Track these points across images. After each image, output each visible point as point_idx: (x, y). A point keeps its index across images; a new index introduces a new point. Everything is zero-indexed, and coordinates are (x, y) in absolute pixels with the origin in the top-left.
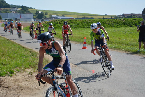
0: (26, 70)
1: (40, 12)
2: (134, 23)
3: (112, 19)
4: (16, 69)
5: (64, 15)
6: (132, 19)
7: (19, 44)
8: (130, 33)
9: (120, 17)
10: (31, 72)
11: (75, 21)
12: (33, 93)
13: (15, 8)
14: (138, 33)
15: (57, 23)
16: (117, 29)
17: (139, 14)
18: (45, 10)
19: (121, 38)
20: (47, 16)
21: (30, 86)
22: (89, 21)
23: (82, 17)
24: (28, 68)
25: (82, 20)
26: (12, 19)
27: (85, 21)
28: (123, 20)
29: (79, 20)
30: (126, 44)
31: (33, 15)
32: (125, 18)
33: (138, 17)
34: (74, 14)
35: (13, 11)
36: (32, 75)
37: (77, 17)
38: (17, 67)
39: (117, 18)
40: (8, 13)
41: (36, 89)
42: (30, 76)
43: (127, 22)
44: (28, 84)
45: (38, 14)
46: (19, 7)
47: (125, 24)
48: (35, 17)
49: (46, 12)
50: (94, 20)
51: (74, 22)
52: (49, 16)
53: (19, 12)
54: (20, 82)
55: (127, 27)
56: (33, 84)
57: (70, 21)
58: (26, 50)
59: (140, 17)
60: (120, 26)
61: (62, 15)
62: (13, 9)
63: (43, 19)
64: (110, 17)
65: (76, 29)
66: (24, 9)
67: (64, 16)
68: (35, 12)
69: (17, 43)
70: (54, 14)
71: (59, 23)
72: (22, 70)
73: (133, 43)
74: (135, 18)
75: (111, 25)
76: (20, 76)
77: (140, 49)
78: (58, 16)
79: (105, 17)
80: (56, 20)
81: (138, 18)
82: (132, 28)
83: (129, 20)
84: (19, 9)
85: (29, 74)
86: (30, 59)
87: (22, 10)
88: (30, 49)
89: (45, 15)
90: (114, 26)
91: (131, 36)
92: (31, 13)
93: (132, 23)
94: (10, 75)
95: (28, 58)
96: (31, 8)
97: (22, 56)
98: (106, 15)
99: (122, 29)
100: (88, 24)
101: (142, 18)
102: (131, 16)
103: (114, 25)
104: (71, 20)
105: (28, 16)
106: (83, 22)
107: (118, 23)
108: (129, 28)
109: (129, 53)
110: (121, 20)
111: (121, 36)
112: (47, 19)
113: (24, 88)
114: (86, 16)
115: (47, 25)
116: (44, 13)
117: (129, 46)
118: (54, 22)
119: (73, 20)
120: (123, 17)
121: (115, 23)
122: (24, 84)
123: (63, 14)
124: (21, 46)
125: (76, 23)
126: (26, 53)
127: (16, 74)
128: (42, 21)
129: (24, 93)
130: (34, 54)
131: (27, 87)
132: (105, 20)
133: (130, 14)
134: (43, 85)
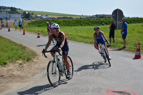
0: (17, 61)
1: (27, 13)
3: (87, 19)
4: (9, 60)
6: (104, 19)
9: (94, 17)
10: (21, 63)
12: (23, 80)
13: (5, 9)
14: (109, 31)
15: (42, 22)
16: (91, 27)
17: (109, 15)
18: (31, 11)
20: (33, 16)
21: (21, 75)
22: (69, 20)
23: (62, 17)
24: (19, 60)
25: (62, 19)
26: (3, 18)
27: (65, 20)
28: (97, 20)
29: (60, 19)
31: (21, 15)
32: (98, 18)
34: (56, 14)
35: (3, 11)
36: (22, 66)
37: (58, 17)
38: (9, 59)
39: (91, 18)
41: (26, 77)
42: (20, 66)
43: (100, 21)
44: (19, 73)
45: (25, 14)
46: (9, 8)
47: (98, 23)
48: (22, 16)
49: (32, 12)
50: (73, 20)
51: (56, 21)
52: (35, 16)
53: (9, 12)
54: (13, 72)
55: (100, 25)
56: (24, 73)
57: (53, 20)
58: (16, 45)
59: (110, 17)
60: (94, 24)
61: (46, 15)
62: (4, 10)
63: (30, 18)
64: (86, 17)
66: (13, 10)
67: (48, 16)
68: (23, 13)
69: (8, 39)
70: (39, 14)
71: (44, 21)
72: (14, 61)
74: (106, 18)
75: (87, 24)
78: (42, 16)
79: (82, 17)
80: (41, 19)
81: (108, 18)
82: (104, 26)
83: (101, 19)
84: (9, 10)
85: (20, 65)
86: (20, 52)
87: (11, 10)
88: (19, 44)
89: (31, 15)
92: (19, 14)
93: (104, 23)
94: (4, 65)
95: (18, 52)
97: (13, 50)
98: (82, 16)
100: (67, 22)
101: (112, 18)
102: (103, 16)
103: (89, 24)
105: (16, 16)
106: (63, 21)
107: (92, 22)
110: (94, 19)
112: (33, 18)
113: (16, 76)
114: (66, 16)
116: (31, 14)
118: (39, 21)
119: (55, 19)
120: (96, 17)
121: (90, 22)
122: (16, 73)
123: (47, 14)
124: (12, 41)
125: (58, 22)
126: (17, 47)
127: (9, 65)
128: (29, 20)
129: (16, 80)
130: (24, 48)
131: (18, 76)
132: (82, 19)
133: (102, 15)
134: (32, 74)
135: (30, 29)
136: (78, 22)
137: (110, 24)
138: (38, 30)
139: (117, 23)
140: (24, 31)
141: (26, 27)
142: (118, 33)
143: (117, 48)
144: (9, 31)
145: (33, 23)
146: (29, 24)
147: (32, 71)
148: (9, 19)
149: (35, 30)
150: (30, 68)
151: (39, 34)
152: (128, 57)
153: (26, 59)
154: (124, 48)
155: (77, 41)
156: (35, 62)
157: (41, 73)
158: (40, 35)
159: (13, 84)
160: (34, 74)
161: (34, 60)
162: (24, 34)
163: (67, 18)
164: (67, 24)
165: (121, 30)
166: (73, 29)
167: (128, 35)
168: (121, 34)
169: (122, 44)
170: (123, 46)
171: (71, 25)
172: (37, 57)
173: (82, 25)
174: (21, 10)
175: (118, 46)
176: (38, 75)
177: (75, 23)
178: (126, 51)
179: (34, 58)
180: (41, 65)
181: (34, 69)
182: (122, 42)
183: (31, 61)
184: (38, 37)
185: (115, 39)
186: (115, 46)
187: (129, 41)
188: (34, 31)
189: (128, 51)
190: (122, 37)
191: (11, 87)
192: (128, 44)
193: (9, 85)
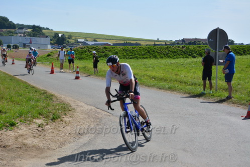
0: (34, 120)
1: (60, 35)
2: (198, 53)
3: (166, 46)
4: (20, 119)
5: (96, 39)
6: (195, 46)
7: (27, 81)
8: (192, 67)
9: (178, 43)
10: (42, 124)
11: (112, 48)
12: (43, 155)
13: (22, 28)
15: (86, 51)
16: (173, 61)
17: (205, 40)
18: (67, 32)
19: (178, 73)
20: (70, 40)
21: (40, 145)
22: (133, 48)
23: (122, 42)
24: (38, 118)
25: (122, 47)
26: (18, 45)
27: (127, 49)
28: (183, 47)
29: (118, 47)
30: (185, 83)
31: (50, 39)
32: (186, 44)
33: (204, 43)
34: (111, 38)
35: (19, 33)
36: (43, 128)
37: (115, 43)
38: (21, 116)
39: (174, 45)
40: (12, 36)
41: (49, 148)
42: (39, 129)
43: (188, 50)
44: (36, 141)
45: (57, 38)
46: (28, 27)
47: (185, 54)
48: (52, 42)
49: (69, 34)
50: (140, 47)
51: (110, 50)
52: (74, 41)
53: (29, 35)
54: (25, 139)
55: (188, 58)
56: (44, 142)
57: (105, 48)
58: (36, 91)
59: (206, 44)
60: (178, 56)
61: (93, 39)
62: (20, 31)
63: (65, 45)
64: (164, 43)
66: (37, 31)
67: (96, 41)
68: (53, 35)
69: (24, 81)
70: (81, 38)
71: (88, 51)
72: (29, 121)
73: (195, 81)
74: (200, 44)
75: (164, 55)
76: (25, 129)
78: (87, 41)
79: (157, 43)
80: (83, 46)
82: (195, 59)
83: (191, 47)
84: (30, 30)
85: (39, 126)
86: (41, 104)
87: (33, 31)
88: (42, 90)
89: (68, 39)
90: (169, 57)
91: (193, 70)
92: (47, 37)
93: (195, 53)
94: (10, 128)
95: (38, 103)
96: (48, 29)
97: (29, 100)
98: (158, 40)
99: (181, 60)
100: (131, 52)
102: (194, 42)
103: (169, 55)
104: (106, 46)
105: (42, 40)
106: (123, 50)
107: (175, 52)
108: (191, 60)
109: (189, 95)
110: (179, 47)
111: (179, 71)
112: (71, 45)
113: (29, 148)
114: (129, 41)
116: (67, 37)
117: (189, 85)
118: (80, 50)
119: (109, 47)
120: (182, 43)
121: (171, 51)
122: (30, 141)
123: (95, 37)
124: (30, 85)
125: (114, 52)
126: (37, 96)
127: (19, 126)
129: (29, 154)
130: (49, 97)
131: (34, 146)
132: (156, 47)
133: (192, 39)
134: (59, 144)
136: (149, 52)
138: (78, 65)
139: (217, 54)
140: (52, 68)
142: (218, 71)
143: (216, 98)
147: (59, 138)
150: (56, 132)
151: (78, 73)
152: (235, 115)
153: (51, 117)
154: (229, 98)
155: (146, 86)
156: (66, 123)
157: (75, 143)
158: (79, 75)
159: (23, 161)
160: (62, 144)
161: (66, 119)
162: (52, 72)
163: (130, 44)
164: (130, 54)
166: (140, 64)
168: (224, 73)
169: (225, 91)
171: (136, 57)
172: (70, 112)
173: (157, 58)
175: (218, 94)
176: (69, 145)
177: (143, 53)
178: (232, 104)
179: (65, 114)
181: (63, 134)
182: (226, 87)
183: (59, 120)
184: (77, 78)
185: (213, 82)
186: (213, 95)
187: (239, 86)
189: (236, 105)
191: (20, 166)
192: (236, 91)
193: (16, 162)
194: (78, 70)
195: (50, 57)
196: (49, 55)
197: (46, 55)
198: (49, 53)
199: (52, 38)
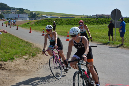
0: (23, 57)
1: (33, 13)
3: (88, 19)
4: (16, 56)
6: (103, 18)
7: (18, 37)
8: (102, 29)
9: (94, 17)
10: (27, 58)
11: (61, 20)
12: (29, 74)
13: (14, 10)
15: (47, 21)
16: (92, 26)
17: (108, 15)
18: (37, 12)
19: (95, 32)
20: (38, 16)
21: (27, 69)
22: (71, 19)
23: (65, 16)
24: (25, 55)
25: (65, 19)
26: (12, 18)
27: (68, 20)
28: (96, 19)
29: (63, 19)
30: (98, 37)
32: (98, 17)
34: (59, 14)
36: (28, 61)
37: (62, 17)
38: (16, 54)
39: (92, 18)
40: (9, 13)
41: (31, 71)
42: (26, 61)
43: (99, 21)
44: (25, 67)
46: (17, 9)
47: (97, 22)
48: (29, 16)
51: (59, 21)
52: (40, 16)
53: (18, 13)
54: (19, 66)
55: (99, 24)
56: (29, 68)
57: (57, 19)
58: (23, 42)
59: (109, 17)
60: (94, 23)
61: (50, 15)
62: (13, 11)
63: (36, 18)
64: (87, 17)
65: (61, 25)
66: (21, 11)
67: (52, 16)
68: (30, 13)
70: (44, 14)
71: (48, 21)
72: (21, 57)
73: (104, 36)
75: (87, 23)
76: (19, 61)
77: (109, 41)
78: (47, 16)
79: (83, 17)
80: (46, 19)
81: (107, 17)
82: (103, 25)
83: (101, 19)
84: (18, 11)
85: (26, 60)
86: (26, 48)
87: (20, 11)
88: (26, 41)
89: (37, 15)
91: (102, 31)
92: (27, 14)
93: (103, 22)
94: (11, 60)
97: (20, 46)
98: (83, 16)
99: (96, 26)
100: (70, 22)
101: (111, 18)
102: (102, 16)
103: (89, 23)
105: (24, 16)
106: (66, 21)
107: (92, 22)
108: (101, 25)
109: (101, 44)
110: (94, 19)
112: (39, 18)
113: (22, 70)
114: (69, 16)
115: (39, 23)
116: (37, 14)
117: (101, 38)
118: (44, 20)
119: (59, 19)
120: (96, 17)
121: (90, 21)
122: (22, 67)
123: (51, 14)
124: (19, 39)
125: (61, 21)
126: (23, 44)
127: (16, 60)
128: (35, 20)
129: (22, 74)
130: (30, 45)
131: (24, 70)
132: (83, 19)
133: (101, 15)
134: (37, 68)
135: (36, 28)
137: (109, 23)
138: (43, 28)
139: (116, 22)
140: (30, 30)
141: (32, 26)
142: (116, 31)
143: (115, 45)
144: (17, 29)
145: (38, 23)
146: (35, 23)
147: (36, 66)
148: (18, 19)
149: (41, 28)
150: (35, 63)
151: (43, 32)
152: (126, 53)
153: (32, 55)
154: (122, 45)
156: (39, 58)
159: (19, 77)
161: (39, 56)
162: (30, 32)
163: (69, 18)
164: (70, 23)
165: (119, 29)
167: (126, 33)
168: (119, 32)
169: (120, 41)
170: (120, 43)
171: (73, 24)
174: (28, 10)
175: (116, 43)
176: (42, 69)
177: (76, 22)
178: (124, 48)
179: (39, 53)
180: (45, 61)
181: (38, 64)
182: (120, 39)
183: (36, 56)
184: (43, 35)
185: (114, 36)
186: (114, 43)
187: (127, 39)
188: (40, 30)
189: (126, 48)
190: (120, 35)
191: (18, 80)
192: (125, 41)
193: (15, 78)
194: (44, 31)
195: (28, 24)
196: (28, 23)
197: (27, 23)
198: (28, 22)
199: (29, 14)
